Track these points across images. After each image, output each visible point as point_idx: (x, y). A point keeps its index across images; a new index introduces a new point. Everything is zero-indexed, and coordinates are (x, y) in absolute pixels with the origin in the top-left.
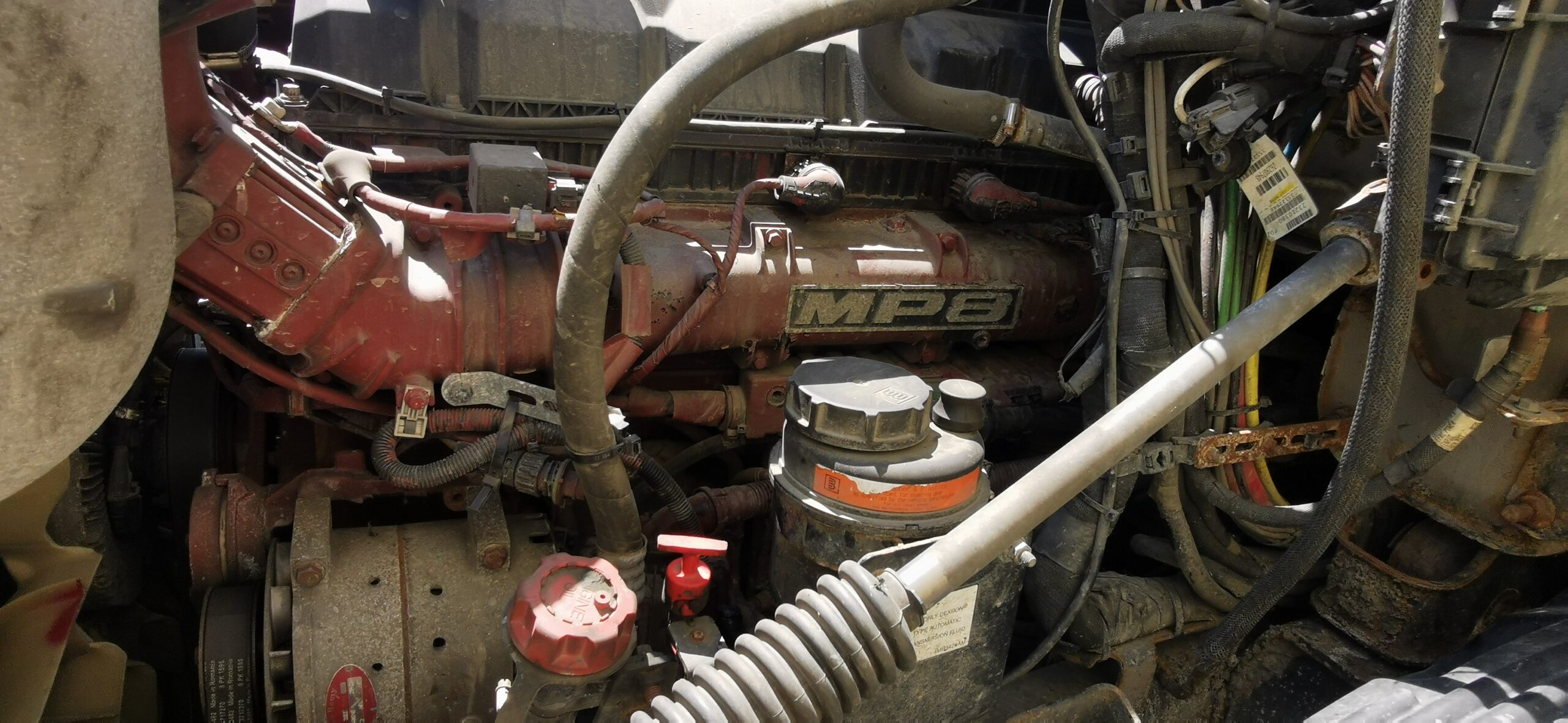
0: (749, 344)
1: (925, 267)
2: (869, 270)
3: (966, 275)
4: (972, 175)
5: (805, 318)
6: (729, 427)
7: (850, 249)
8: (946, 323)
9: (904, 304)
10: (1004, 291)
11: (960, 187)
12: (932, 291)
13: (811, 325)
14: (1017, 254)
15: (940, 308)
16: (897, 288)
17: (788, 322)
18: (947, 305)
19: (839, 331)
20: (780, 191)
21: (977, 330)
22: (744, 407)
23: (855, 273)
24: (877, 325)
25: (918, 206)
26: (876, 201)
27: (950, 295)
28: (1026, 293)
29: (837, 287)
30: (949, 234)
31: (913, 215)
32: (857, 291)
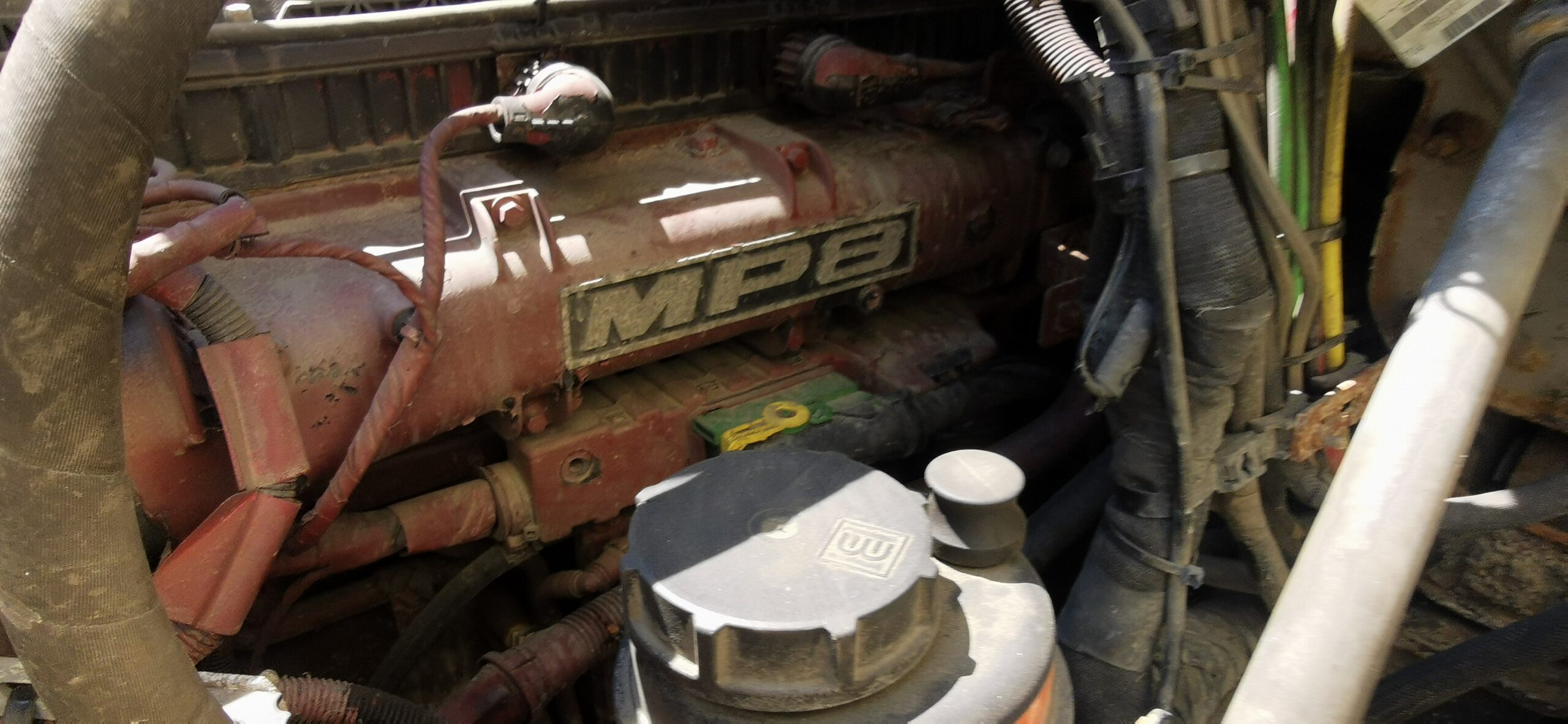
0: (510, 404)
1: (770, 206)
2: (684, 232)
3: (834, 206)
4: (807, 43)
5: (596, 336)
6: (510, 534)
7: (643, 201)
8: (817, 287)
9: (752, 273)
10: (893, 218)
11: (794, 64)
12: (788, 243)
13: (609, 345)
14: (896, 156)
15: (805, 267)
16: (735, 252)
17: (568, 351)
18: (816, 258)
19: (656, 343)
20: (500, 125)
21: (863, 287)
22: (527, 498)
23: (662, 243)
24: (714, 317)
25: (730, 107)
26: (665, 112)
27: (816, 242)
28: (923, 214)
29: (638, 274)
30: (792, 145)
31: (728, 123)
32: (673, 271)
